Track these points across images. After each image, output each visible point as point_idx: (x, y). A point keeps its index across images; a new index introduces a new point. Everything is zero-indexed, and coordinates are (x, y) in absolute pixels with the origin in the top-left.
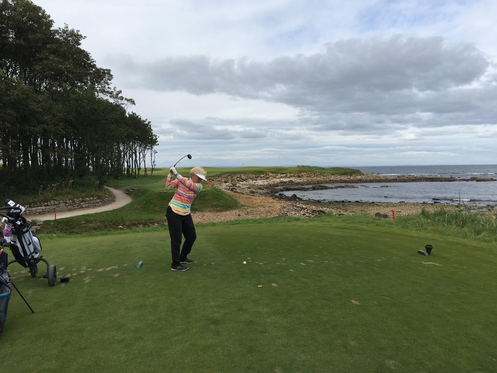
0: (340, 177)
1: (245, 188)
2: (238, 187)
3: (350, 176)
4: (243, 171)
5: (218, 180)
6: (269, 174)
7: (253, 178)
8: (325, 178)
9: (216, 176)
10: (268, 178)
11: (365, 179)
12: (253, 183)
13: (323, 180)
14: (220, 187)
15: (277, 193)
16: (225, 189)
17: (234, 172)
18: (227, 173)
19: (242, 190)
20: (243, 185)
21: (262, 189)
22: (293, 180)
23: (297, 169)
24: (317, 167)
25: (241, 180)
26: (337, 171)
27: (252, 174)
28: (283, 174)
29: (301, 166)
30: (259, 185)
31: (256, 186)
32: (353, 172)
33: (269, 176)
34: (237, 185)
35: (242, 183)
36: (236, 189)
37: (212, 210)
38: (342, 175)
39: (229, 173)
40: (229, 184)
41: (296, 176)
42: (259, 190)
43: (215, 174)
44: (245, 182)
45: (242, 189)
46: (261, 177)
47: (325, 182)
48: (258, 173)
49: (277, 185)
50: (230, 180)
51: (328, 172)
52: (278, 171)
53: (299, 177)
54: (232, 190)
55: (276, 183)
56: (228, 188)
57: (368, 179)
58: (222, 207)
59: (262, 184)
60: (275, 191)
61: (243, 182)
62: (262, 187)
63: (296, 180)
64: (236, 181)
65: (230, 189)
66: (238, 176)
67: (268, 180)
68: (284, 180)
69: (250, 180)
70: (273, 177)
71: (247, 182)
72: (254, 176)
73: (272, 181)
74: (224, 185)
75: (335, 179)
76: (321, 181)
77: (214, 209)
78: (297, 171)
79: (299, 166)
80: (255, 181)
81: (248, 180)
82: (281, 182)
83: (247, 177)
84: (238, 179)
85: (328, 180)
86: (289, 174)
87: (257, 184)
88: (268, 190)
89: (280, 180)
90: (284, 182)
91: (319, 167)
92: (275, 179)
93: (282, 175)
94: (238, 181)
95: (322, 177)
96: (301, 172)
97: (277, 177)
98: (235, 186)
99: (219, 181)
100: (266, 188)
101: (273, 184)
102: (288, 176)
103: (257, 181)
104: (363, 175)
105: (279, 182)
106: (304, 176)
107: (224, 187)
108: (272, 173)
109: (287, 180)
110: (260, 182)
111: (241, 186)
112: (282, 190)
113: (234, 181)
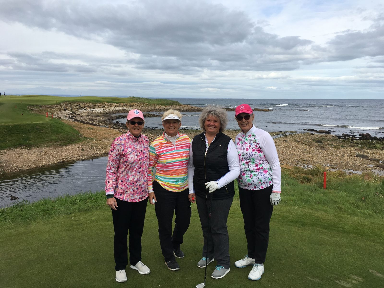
0: (164, 107)
1: (84, 116)
2: (77, 114)
3: (172, 106)
4: (81, 100)
5: (57, 108)
6: (105, 103)
7: (91, 106)
8: (152, 107)
9: (56, 104)
10: (104, 106)
11: (183, 109)
12: (91, 111)
13: (150, 109)
14: (60, 114)
15: (114, 120)
16: (65, 116)
17: (74, 101)
18: (66, 101)
19: (81, 118)
20: (82, 112)
21: (100, 116)
22: (126, 109)
23: (129, 100)
24: (145, 98)
25: (80, 108)
26: (161, 102)
27: (90, 103)
28: (117, 103)
29: (132, 97)
30: (96, 112)
31: (94, 114)
32: (174, 103)
33: (105, 105)
34: (77, 113)
35: (80, 110)
36: (76, 117)
37: (51, 145)
38: (165, 105)
39: (69, 101)
40: (68, 111)
41: (128, 105)
42: (97, 118)
43: (55, 102)
44: (83, 110)
45: (82, 116)
46: (98, 106)
47: (152, 111)
48: (96, 102)
49: (113, 113)
50: (69, 108)
51: (154, 102)
52: (112, 101)
53: (131, 106)
54: (72, 118)
55: (111, 111)
56: (68, 115)
57: (185, 109)
58: (63, 141)
59: (99, 111)
60: (112, 118)
61: (82, 109)
62: (100, 115)
63: (128, 108)
64: (75, 109)
65: (70, 116)
66: (77, 105)
67: (104, 108)
68: (119, 108)
69: (88, 108)
70: (109, 106)
71: (85, 110)
72: (92, 105)
73: (108, 109)
74: (64, 113)
75: (160, 108)
76: (149, 109)
77: (53, 144)
78: (129, 101)
79: (130, 97)
80: (93, 109)
81: (86, 108)
82: (116, 111)
83: (85, 106)
84: (77, 107)
85: (154, 109)
86: (122, 103)
87: (95, 112)
88: (105, 118)
89: (115, 109)
90: (119, 110)
91: (146, 98)
92: (110, 108)
93: (116, 105)
94: (77, 109)
95: (150, 107)
96: (132, 102)
97: (112, 106)
98: (75, 114)
99: (59, 109)
100: (103, 116)
101: (109, 112)
102: (122, 105)
103: (95, 109)
104: (181, 105)
105: (114, 110)
106: (135, 105)
107: (64, 114)
108: (108, 102)
109: (121, 109)
110: (97, 110)
111: (80, 113)
112: (118, 118)
113: (73, 109)
